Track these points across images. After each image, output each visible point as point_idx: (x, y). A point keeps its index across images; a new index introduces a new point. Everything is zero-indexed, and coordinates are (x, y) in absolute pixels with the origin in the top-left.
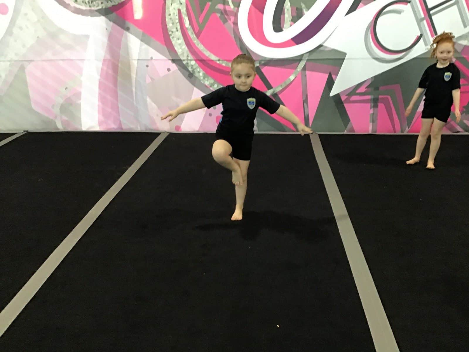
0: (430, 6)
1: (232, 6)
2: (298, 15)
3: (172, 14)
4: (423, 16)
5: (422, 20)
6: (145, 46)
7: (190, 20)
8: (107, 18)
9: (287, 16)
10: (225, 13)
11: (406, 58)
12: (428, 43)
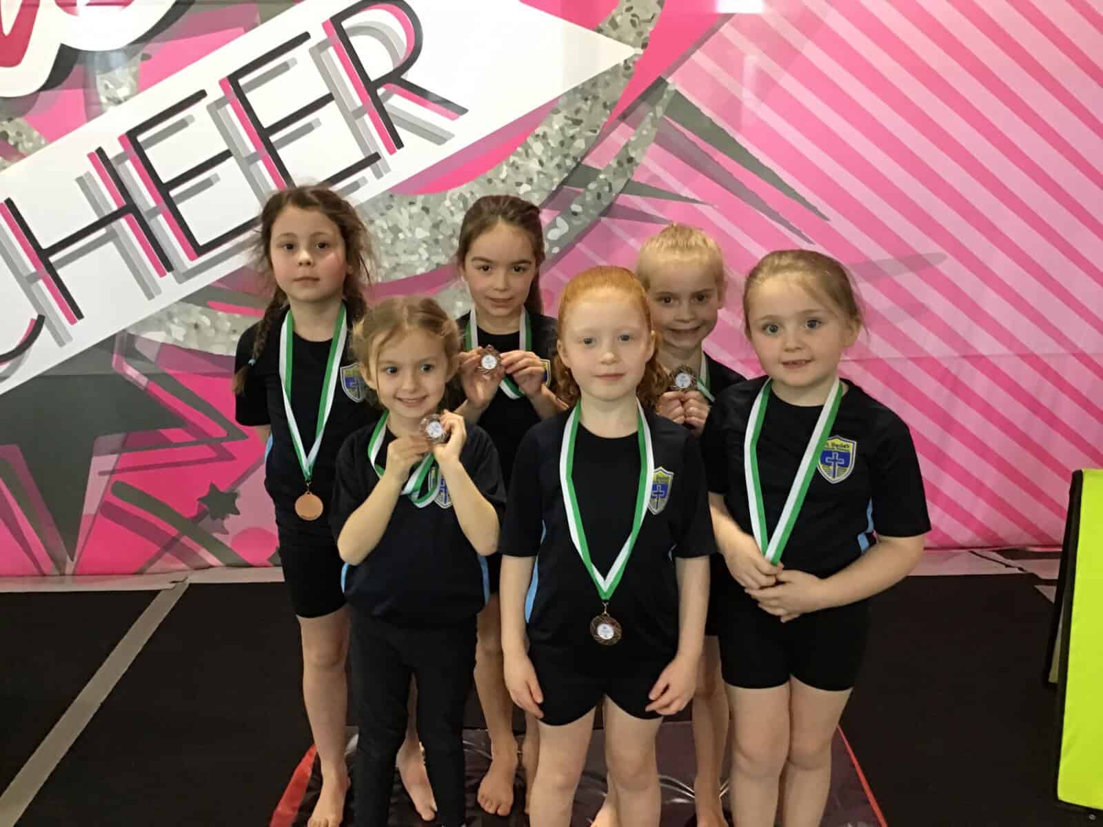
11: (13, 376)
12: (64, 340)
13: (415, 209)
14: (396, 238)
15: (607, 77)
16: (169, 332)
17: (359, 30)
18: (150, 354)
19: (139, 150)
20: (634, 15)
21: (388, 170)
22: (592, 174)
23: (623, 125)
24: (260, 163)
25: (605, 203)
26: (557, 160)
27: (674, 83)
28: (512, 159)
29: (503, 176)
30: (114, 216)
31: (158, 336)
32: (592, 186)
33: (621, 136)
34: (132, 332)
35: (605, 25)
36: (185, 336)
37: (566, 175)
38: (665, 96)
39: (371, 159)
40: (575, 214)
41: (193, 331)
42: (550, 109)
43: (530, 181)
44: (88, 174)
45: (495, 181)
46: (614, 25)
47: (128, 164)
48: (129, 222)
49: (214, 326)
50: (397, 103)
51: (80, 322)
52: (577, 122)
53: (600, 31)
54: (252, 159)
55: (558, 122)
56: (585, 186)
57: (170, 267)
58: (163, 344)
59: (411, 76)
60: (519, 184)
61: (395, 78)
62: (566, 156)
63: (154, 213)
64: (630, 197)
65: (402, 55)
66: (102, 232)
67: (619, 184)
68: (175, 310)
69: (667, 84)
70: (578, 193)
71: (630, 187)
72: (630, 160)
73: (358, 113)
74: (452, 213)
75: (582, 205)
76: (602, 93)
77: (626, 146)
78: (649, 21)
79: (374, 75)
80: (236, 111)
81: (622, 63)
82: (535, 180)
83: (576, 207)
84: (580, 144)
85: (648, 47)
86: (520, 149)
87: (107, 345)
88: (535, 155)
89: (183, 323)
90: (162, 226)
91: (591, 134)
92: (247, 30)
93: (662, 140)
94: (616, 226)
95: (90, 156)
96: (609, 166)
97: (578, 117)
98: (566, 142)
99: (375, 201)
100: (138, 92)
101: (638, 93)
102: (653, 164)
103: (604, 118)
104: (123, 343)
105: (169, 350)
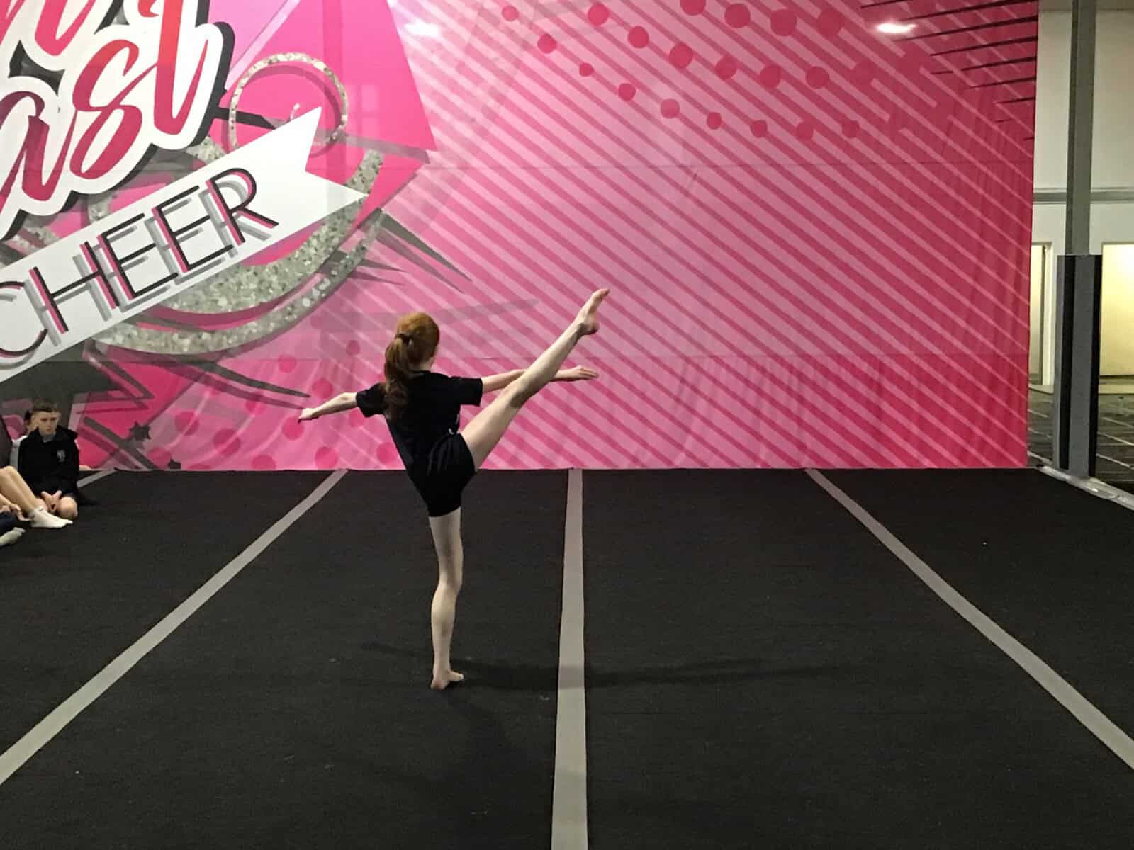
4: (44, 304)
11: (29, 362)
12: (57, 342)
13: (251, 273)
14: (239, 290)
15: (351, 208)
16: (114, 339)
17: (226, 184)
18: (103, 350)
19: (107, 243)
20: (364, 178)
21: (237, 253)
22: (343, 255)
23: (359, 232)
24: (170, 250)
25: (350, 270)
26: (324, 249)
27: (385, 210)
28: (302, 248)
29: (296, 256)
30: (91, 277)
31: (108, 341)
32: (342, 262)
33: (357, 237)
34: (94, 339)
35: (348, 182)
36: (124, 341)
37: (328, 256)
38: (382, 218)
39: (228, 248)
40: (334, 276)
41: (127, 339)
42: (320, 223)
43: (310, 259)
44: (80, 256)
45: (292, 259)
46: (353, 182)
47: (101, 251)
48: (99, 280)
49: (139, 336)
50: (243, 220)
51: (67, 333)
52: (334, 230)
53: (345, 185)
54: (166, 248)
56: (339, 261)
57: (117, 303)
58: (111, 346)
59: (250, 207)
60: (305, 261)
61: (242, 208)
62: (328, 246)
63: (112, 275)
64: (364, 267)
65: (246, 197)
66: (83, 285)
67: (357, 260)
68: (118, 327)
69: (381, 211)
70: (335, 266)
71: (365, 262)
72: (363, 249)
73: (223, 225)
74: (269, 276)
75: (338, 271)
76: (348, 216)
77: (360, 242)
78: (371, 181)
79: (231, 206)
80: (160, 225)
81: (357, 199)
82: (313, 257)
83: (334, 273)
84: (336, 241)
85: (372, 193)
86: (305, 243)
87: (80, 346)
88: (312, 246)
89: (125, 335)
90: (116, 282)
91: (342, 236)
92: (168, 184)
93: (382, 239)
94: (358, 283)
95: (81, 246)
96: (351, 252)
97: (337, 227)
98: (329, 240)
99: (229, 270)
100: (109, 214)
101: (365, 216)
102: (376, 251)
103: (349, 227)
104: (90, 345)
105: (114, 349)
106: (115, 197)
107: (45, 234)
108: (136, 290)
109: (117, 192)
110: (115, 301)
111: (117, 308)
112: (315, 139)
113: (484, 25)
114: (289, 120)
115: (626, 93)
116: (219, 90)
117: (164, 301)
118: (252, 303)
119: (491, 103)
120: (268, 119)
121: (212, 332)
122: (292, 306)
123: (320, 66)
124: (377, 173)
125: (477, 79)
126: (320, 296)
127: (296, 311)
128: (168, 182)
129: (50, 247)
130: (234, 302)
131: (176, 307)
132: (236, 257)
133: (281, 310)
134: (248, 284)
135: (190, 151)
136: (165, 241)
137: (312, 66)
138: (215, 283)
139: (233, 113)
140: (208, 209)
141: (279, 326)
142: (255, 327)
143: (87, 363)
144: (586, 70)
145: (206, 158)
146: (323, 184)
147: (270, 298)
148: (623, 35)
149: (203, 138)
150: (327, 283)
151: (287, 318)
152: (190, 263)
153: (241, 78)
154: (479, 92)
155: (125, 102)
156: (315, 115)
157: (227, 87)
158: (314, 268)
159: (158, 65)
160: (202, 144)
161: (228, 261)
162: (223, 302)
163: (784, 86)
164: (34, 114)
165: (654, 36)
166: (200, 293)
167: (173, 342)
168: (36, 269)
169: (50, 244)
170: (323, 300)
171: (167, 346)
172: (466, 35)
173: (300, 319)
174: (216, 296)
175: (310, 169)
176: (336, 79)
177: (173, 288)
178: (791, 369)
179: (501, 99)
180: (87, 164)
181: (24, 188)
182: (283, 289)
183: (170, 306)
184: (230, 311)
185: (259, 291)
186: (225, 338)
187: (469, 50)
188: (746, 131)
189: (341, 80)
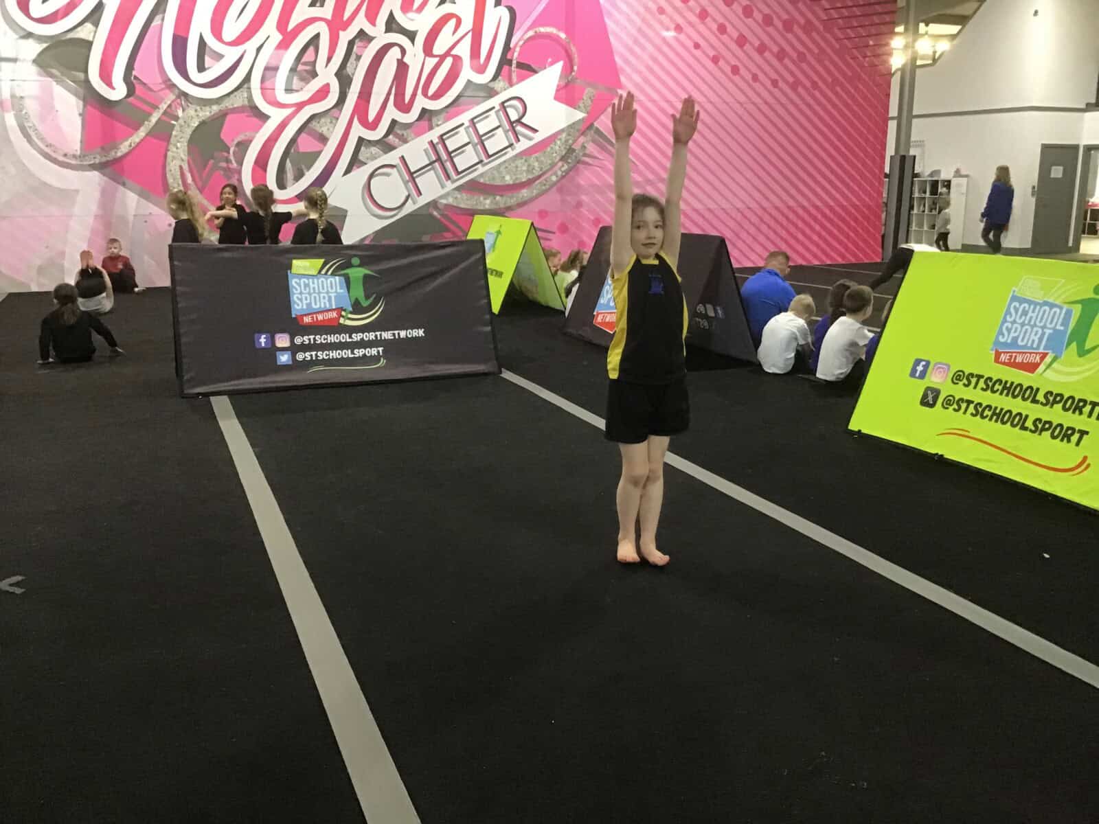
0: (412, 170)
1: (235, 165)
2: (299, 176)
3: (172, 169)
4: (407, 178)
5: (408, 182)
6: (143, 201)
7: (192, 176)
8: (102, 173)
9: (290, 175)
10: (228, 170)
11: (399, 214)
12: (416, 202)
13: (523, 160)
14: (517, 171)
15: (578, 122)
16: (448, 200)
17: (510, 106)
18: (442, 207)
19: (443, 141)
20: (584, 105)
21: (515, 148)
22: (574, 150)
23: (582, 137)
24: (479, 146)
25: (577, 159)
26: (563, 147)
27: (596, 124)
28: (551, 146)
29: (548, 150)
30: (434, 162)
31: (444, 201)
32: (574, 154)
33: (582, 139)
34: (437, 200)
35: (577, 107)
36: (453, 201)
37: (566, 151)
38: (594, 128)
39: (511, 145)
40: (569, 163)
41: (455, 200)
42: (562, 131)
43: (556, 153)
45: (546, 152)
46: (579, 107)
47: (440, 145)
48: (439, 164)
49: (462, 199)
50: (519, 128)
51: (421, 196)
52: (570, 135)
53: (575, 108)
54: (476, 144)
55: (564, 135)
56: (571, 154)
57: (450, 179)
58: (446, 205)
59: (524, 120)
60: (553, 153)
61: (519, 121)
63: (446, 161)
64: (584, 158)
65: (521, 114)
66: (430, 167)
67: (581, 154)
68: (450, 193)
69: (594, 125)
70: (569, 156)
71: (585, 155)
72: (584, 147)
73: (508, 131)
74: (533, 163)
75: (572, 160)
76: (576, 127)
77: (583, 142)
78: (588, 106)
79: (513, 120)
80: (473, 129)
81: (581, 117)
82: (558, 152)
83: (570, 161)
84: (571, 142)
85: (589, 114)
86: (554, 143)
87: (428, 204)
88: (557, 145)
89: (452, 197)
90: (448, 165)
91: (574, 138)
93: (594, 141)
94: (581, 166)
95: (428, 143)
96: (579, 148)
97: (571, 133)
98: (567, 141)
99: (511, 158)
100: (444, 123)
101: (586, 127)
102: (591, 148)
103: (577, 134)
104: (434, 204)
105: (447, 206)
106: (447, 112)
107: (407, 135)
108: (460, 170)
109: (449, 110)
110: (448, 177)
111: (449, 182)
112: (559, 81)
113: (648, 16)
114: (545, 68)
115: (715, 60)
116: (507, 48)
117: (476, 177)
118: (524, 178)
119: (651, 63)
120: (533, 66)
121: (502, 196)
122: (546, 181)
123: (563, 36)
124: (592, 101)
125: (643, 48)
126: (561, 175)
127: (548, 183)
128: (478, 104)
129: (411, 143)
130: (514, 178)
131: (482, 180)
132: (515, 151)
133: (540, 183)
134: (521, 167)
135: (491, 85)
136: (476, 140)
137: (558, 36)
138: (504, 166)
139: (514, 62)
140: (500, 121)
141: (538, 191)
142: (526, 193)
143: (431, 215)
144: (697, 46)
145: (499, 90)
146: (563, 108)
147: (534, 176)
148: (714, 27)
149: (498, 77)
150: (566, 167)
151: (544, 188)
152: (490, 153)
153: (520, 40)
154: (646, 57)
155: (454, 52)
156: (559, 66)
157: (512, 46)
158: (558, 158)
159: (473, 30)
160: (497, 81)
161: (511, 153)
162: (508, 178)
163: (786, 61)
164: (400, 57)
165: (729, 28)
166: (495, 172)
167: (481, 203)
168: (403, 157)
169: (410, 141)
170: (563, 177)
171: (477, 204)
172: (638, 21)
173: (549, 189)
174: (504, 173)
175: (557, 98)
176: (572, 45)
177: (481, 169)
178: (783, 214)
179: (655, 60)
180: (431, 92)
181: (396, 105)
182: (541, 170)
183: (478, 180)
184: (511, 182)
185: (528, 171)
186: (509, 200)
187: (640, 30)
188: (768, 84)
189: (574, 45)
